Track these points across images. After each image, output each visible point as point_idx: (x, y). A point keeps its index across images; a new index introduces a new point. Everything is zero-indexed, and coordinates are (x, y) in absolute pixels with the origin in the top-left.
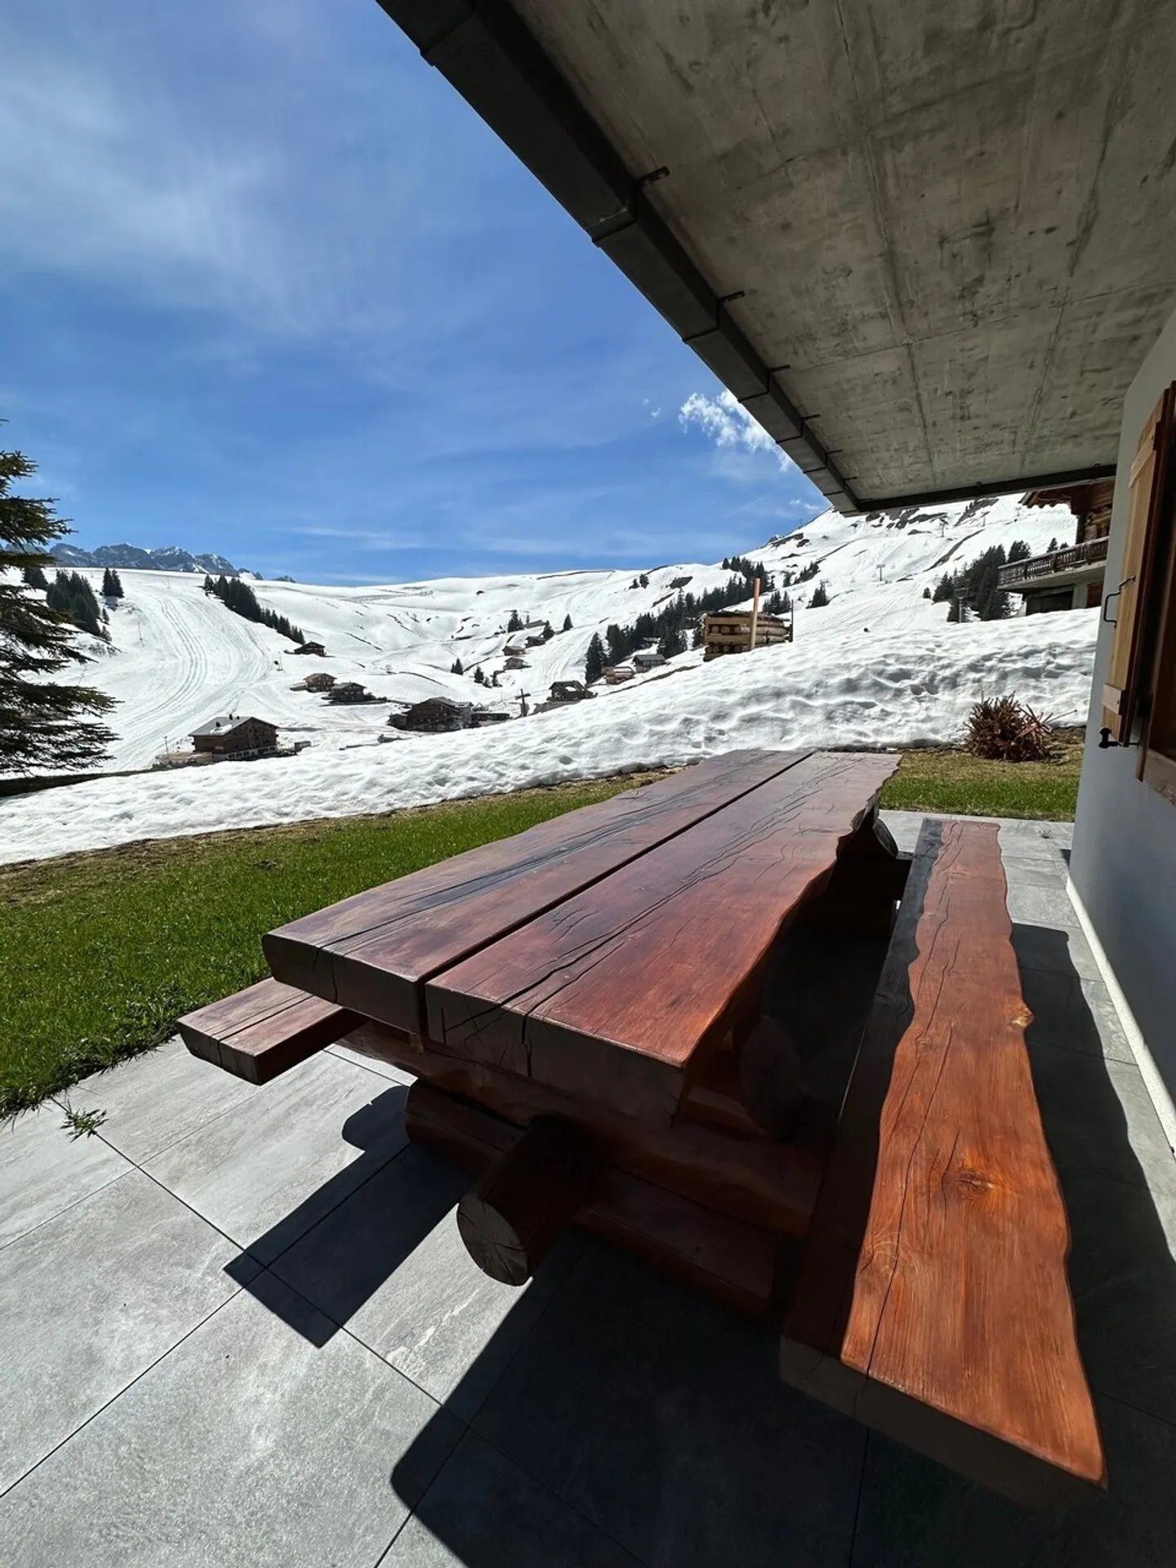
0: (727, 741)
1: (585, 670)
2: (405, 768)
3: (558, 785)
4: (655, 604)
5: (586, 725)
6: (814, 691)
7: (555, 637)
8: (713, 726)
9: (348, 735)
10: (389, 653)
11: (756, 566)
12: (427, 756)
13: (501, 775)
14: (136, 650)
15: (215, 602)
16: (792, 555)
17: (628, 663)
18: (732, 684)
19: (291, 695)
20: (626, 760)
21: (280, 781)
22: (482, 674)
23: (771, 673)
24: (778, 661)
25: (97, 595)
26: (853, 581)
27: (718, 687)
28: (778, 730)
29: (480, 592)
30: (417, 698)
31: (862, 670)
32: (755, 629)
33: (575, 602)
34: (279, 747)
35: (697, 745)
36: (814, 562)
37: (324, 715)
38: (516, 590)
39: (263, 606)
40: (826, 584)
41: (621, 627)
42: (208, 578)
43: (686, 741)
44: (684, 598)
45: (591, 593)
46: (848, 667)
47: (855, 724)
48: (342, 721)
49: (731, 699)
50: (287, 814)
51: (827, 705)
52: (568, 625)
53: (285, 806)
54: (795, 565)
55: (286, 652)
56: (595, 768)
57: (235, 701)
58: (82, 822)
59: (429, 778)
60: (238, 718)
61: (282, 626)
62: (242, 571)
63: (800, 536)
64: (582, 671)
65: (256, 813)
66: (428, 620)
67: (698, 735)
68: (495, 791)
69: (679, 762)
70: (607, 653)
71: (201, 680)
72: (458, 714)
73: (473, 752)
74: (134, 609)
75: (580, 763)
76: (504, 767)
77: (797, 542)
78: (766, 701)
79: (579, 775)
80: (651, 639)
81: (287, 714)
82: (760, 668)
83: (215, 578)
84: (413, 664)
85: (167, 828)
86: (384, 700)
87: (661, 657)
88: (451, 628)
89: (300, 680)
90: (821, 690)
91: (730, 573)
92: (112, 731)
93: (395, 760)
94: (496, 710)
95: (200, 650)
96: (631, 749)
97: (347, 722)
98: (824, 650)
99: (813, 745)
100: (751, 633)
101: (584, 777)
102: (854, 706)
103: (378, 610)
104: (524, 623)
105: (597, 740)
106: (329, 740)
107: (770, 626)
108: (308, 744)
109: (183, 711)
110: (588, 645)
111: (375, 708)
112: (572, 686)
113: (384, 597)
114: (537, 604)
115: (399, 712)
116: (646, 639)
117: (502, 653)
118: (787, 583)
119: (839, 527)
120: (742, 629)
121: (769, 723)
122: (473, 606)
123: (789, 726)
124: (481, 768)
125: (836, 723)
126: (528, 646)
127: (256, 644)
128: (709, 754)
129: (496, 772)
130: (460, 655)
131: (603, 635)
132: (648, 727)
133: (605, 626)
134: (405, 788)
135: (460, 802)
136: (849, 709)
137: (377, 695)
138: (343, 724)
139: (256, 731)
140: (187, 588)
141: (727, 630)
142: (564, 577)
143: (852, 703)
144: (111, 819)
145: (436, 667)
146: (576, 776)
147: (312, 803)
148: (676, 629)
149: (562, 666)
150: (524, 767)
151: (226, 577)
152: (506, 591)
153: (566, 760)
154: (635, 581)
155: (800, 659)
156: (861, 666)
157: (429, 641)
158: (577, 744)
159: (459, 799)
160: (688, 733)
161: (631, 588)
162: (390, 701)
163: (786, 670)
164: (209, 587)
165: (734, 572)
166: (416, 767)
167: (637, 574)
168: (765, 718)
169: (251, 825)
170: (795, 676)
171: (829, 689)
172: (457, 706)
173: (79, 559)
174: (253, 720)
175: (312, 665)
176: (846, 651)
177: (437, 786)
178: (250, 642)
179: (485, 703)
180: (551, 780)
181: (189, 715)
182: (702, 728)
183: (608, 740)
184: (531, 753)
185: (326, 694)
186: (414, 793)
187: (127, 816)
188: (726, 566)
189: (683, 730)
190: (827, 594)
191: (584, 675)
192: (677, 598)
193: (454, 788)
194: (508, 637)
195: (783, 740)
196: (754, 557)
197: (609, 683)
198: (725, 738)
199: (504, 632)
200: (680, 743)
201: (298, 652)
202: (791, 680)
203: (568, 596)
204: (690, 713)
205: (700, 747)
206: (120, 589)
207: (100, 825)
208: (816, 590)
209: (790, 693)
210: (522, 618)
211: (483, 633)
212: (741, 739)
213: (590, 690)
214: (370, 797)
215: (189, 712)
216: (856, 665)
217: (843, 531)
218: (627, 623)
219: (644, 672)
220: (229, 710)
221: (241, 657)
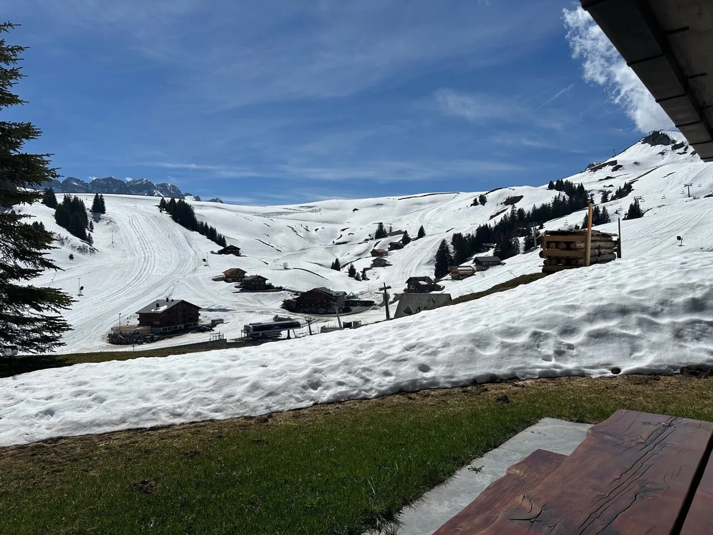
0: (577, 356)
1: (434, 267)
2: (285, 372)
3: (416, 392)
4: (492, 217)
5: (442, 336)
6: (659, 309)
7: (411, 243)
8: (562, 340)
9: (252, 315)
10: (286, 254)
11: (577, 186)
12: (305, 360)
13: (367, 381)
14: (109, 250)
15: (166, 216)
16: (608, 178)
17: (470, 264)
18: (577, 300)
19: (213, 283)
20: (479, 370)
21: (179, 381)
22: (354, 270)
23: (615, 291)
24: (620, 279)
25: (88, 212)
26: (664, 198)
27: (563, 303)
28: (626, 346)
29: (355, 210)
30: (305, 287)
31: (707, 290)
32: (590, 245)
33: (427, 216)
34: (200, 323)
35: (547, 358)
36: (628, 182)
37: (235, 299)
38: (383, 208)
39: (199, 219)
40: (639, 201)
41: (464, 235)
42: (163, 200)
43: (536, 354)
44: (516, 212)
45: (440, 210)
46: (692, 287)
47: (706, 343)
48: (248, 304)
49: (579, 315)
50: (179, 415)
51: (674, 323)
52: (421, 233)
53: (180, 407)
54: (611, 186)
55: (212, 252)
56: (452, 377)
57: (172, 287)
58: (14, 417)
59: (304, 382)
60: (173, 300)
61: (211, 234)
62: (187, 194)
63: (615, 162)
64: (431, 269)
65: (154, 414)
66: (316, 230)
67: (548, 349)
68: (361, 396)
69: (531, 374)
70: (452, 255)
71: (150, 272)
72: (335, 301)
73: (343, 358)
74: (111, 221)
75: (437, 371)
76: (369, 373)
77: (611, 167)
78: (612, 318)
79: (437, 383)
80: (488, 245)
81: (209, 298)
82: (602, 286)
83: (168, 200)
84: (304, 262)
85: (79, 425)
86: (280, 289)
87: (497, 259)
88: (333, 236)
89: (221, 273)
90: (667, 309)
91: (555, 193)
92: (68, 323)
93: (277, 364)
94: (364, 298)
95: (152, 251)
96: (484, 359)
97: (251, 305)
98: (664, 269)
99: (665, 363)
100: (586, 248)
101: (441, 385)
102: (703, 325)
103: (281, 222)
104: (388, 232)
105: (452, 350)
106: (237, 319)
107: (600, 241)
108: (221, 321)
109: (135, 294)
110: (437, 248)
111: (273, 295)
112: (424, 281)
113: (286, 213)
114: (398, 218)
115: (291, 298)
116: (484, 244)
117: (370, 254)
118: (604, 200)
119: (648, 155)
120: (578, 245)
121: (617, 339)
122: (350, 220)
123: (638, 342)
124: (350, 373)
125: (685, 341)
126: (390, 249)
127: (191, 246)
128: (560, 367)
129: (362, 378)
130: (338, 256)
131: (449, 242)
132: (499, 339)
133: (451, 234)
134: (283, 391)
135: (330, 407)
136: (697, 328)
137: (275, 285)
138: (248, 306)
139: (184, 311)
140: (147, 207)
141: (564, 246)
142: (420, 198)
143: (700, 322)
144: (36, 415)
145: (320, 265)
146: (433, 384)
147: (202, 405)
148: (510, 237)
149: (416, 265)
150: (387, 374)
151: (175, 199)
152: (376, 208)
153: (424, 368)
154: (475, 200)
155: (640, 278)
156: (705, 287)
157: (316, 245)
158: (434, 353)
159: (329, 403)
160: (538, 346)
161: (472, 205)
162: (284, 290)
163: (628, 289)
164: (163, 206)
165: (558, 192)
166: (294, 371)
167: (477, 195)
168: (612, 334)
169: (148, 425)
170: (639, 295)
171: (674, 308)
172: (334, 295)
173: (81, 187)
174: (183, 302)
175: (230, 262)
176: (688, 272)
177: (311, 390)
178: (187, 244)
179: (356, 292)
180: (411, 387)
181: (138, 297)
182: (551, 342)
183: (463, 350)
184: (393, 360)
185: (237, 284)
186: (290, 396)
187: (50, 412)
188: (551, 187)
189: (532, 343)
190: (641, 207)
191: (434, 271)
192: (510, 213)
193: (325, 392)
194: (375, 242)
195: (632, 356)
196: (575, 180)
197: (454, 279)
198: (574, 352)
199: (372, 239)
200: (531, 356)
201: (220, 252)
202: (635, 298)
203: (422, 212)
204: (539, 327)
205: (550, 361)
206: (104, 207)
207: (26, 421)
208: (631, 205)
209: (635, 311)
210: (386, 228)
211: (357, 239)
212: (591, 354)
213: (438, 283)
214: (251, 399)
215: (139, 295)
216: (700, 286)
217: (651, 158)
218: (469, 232)
219: (482, 270)
220: (167, 294)
221: (180, 255)
